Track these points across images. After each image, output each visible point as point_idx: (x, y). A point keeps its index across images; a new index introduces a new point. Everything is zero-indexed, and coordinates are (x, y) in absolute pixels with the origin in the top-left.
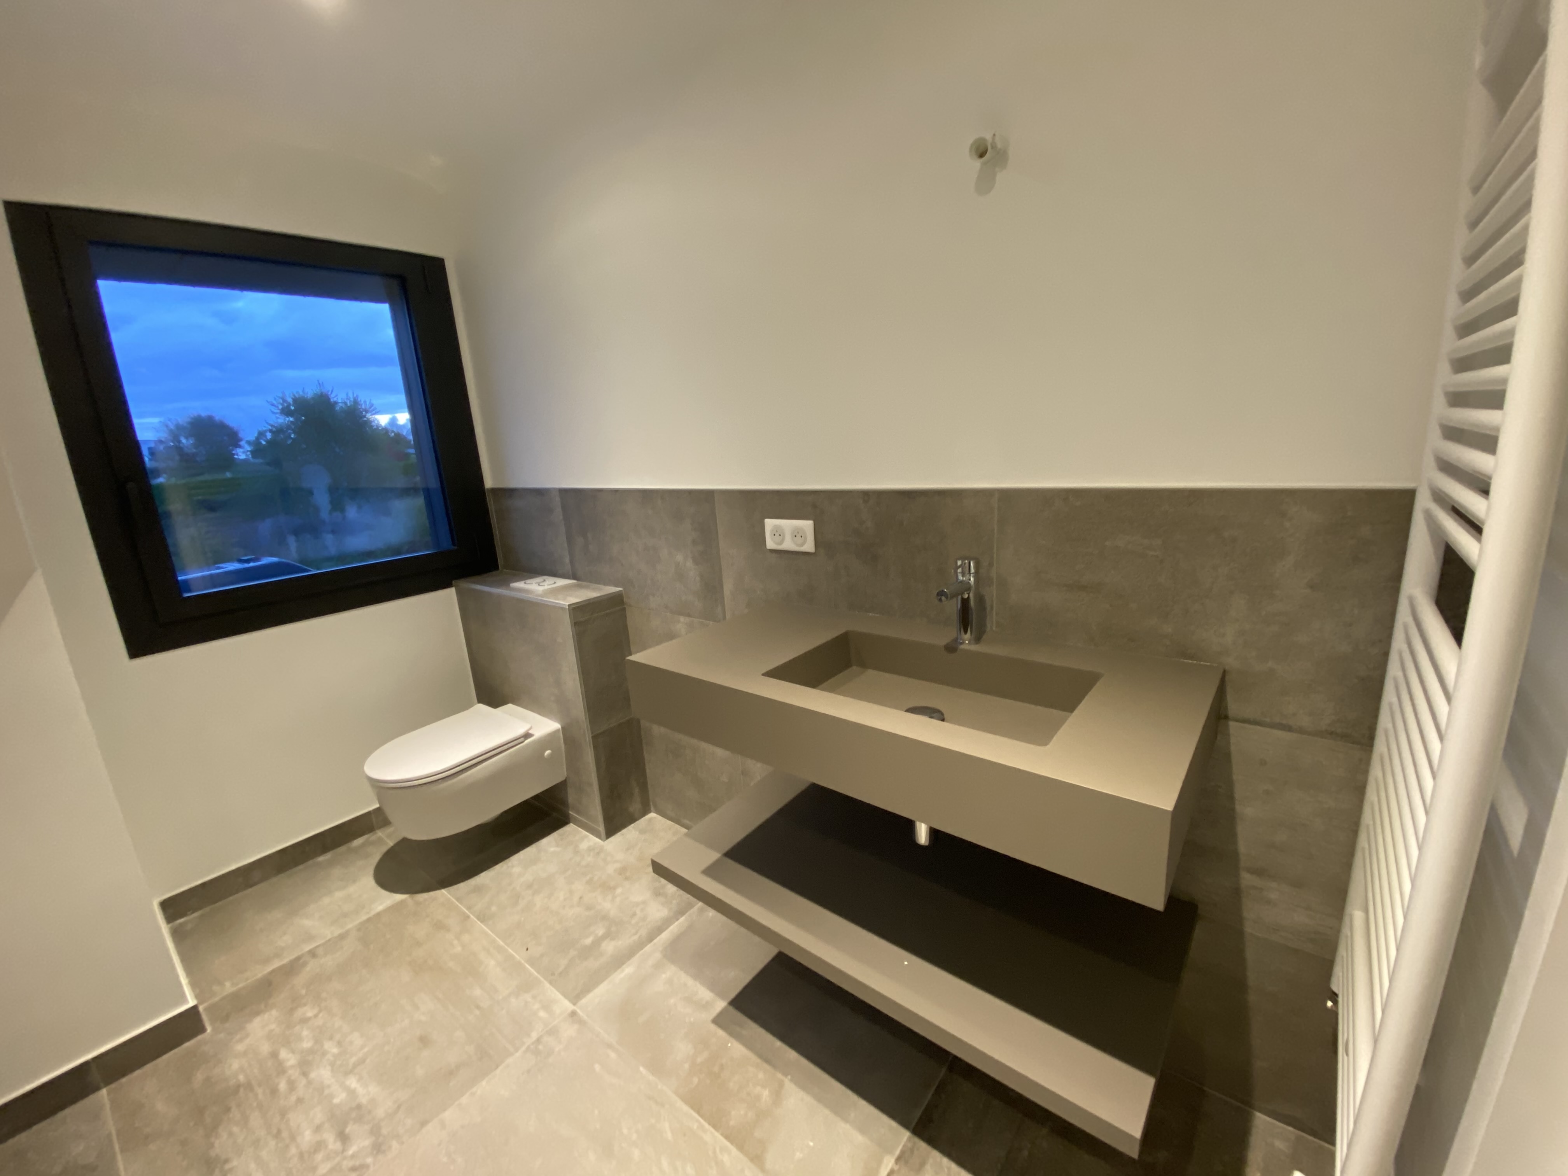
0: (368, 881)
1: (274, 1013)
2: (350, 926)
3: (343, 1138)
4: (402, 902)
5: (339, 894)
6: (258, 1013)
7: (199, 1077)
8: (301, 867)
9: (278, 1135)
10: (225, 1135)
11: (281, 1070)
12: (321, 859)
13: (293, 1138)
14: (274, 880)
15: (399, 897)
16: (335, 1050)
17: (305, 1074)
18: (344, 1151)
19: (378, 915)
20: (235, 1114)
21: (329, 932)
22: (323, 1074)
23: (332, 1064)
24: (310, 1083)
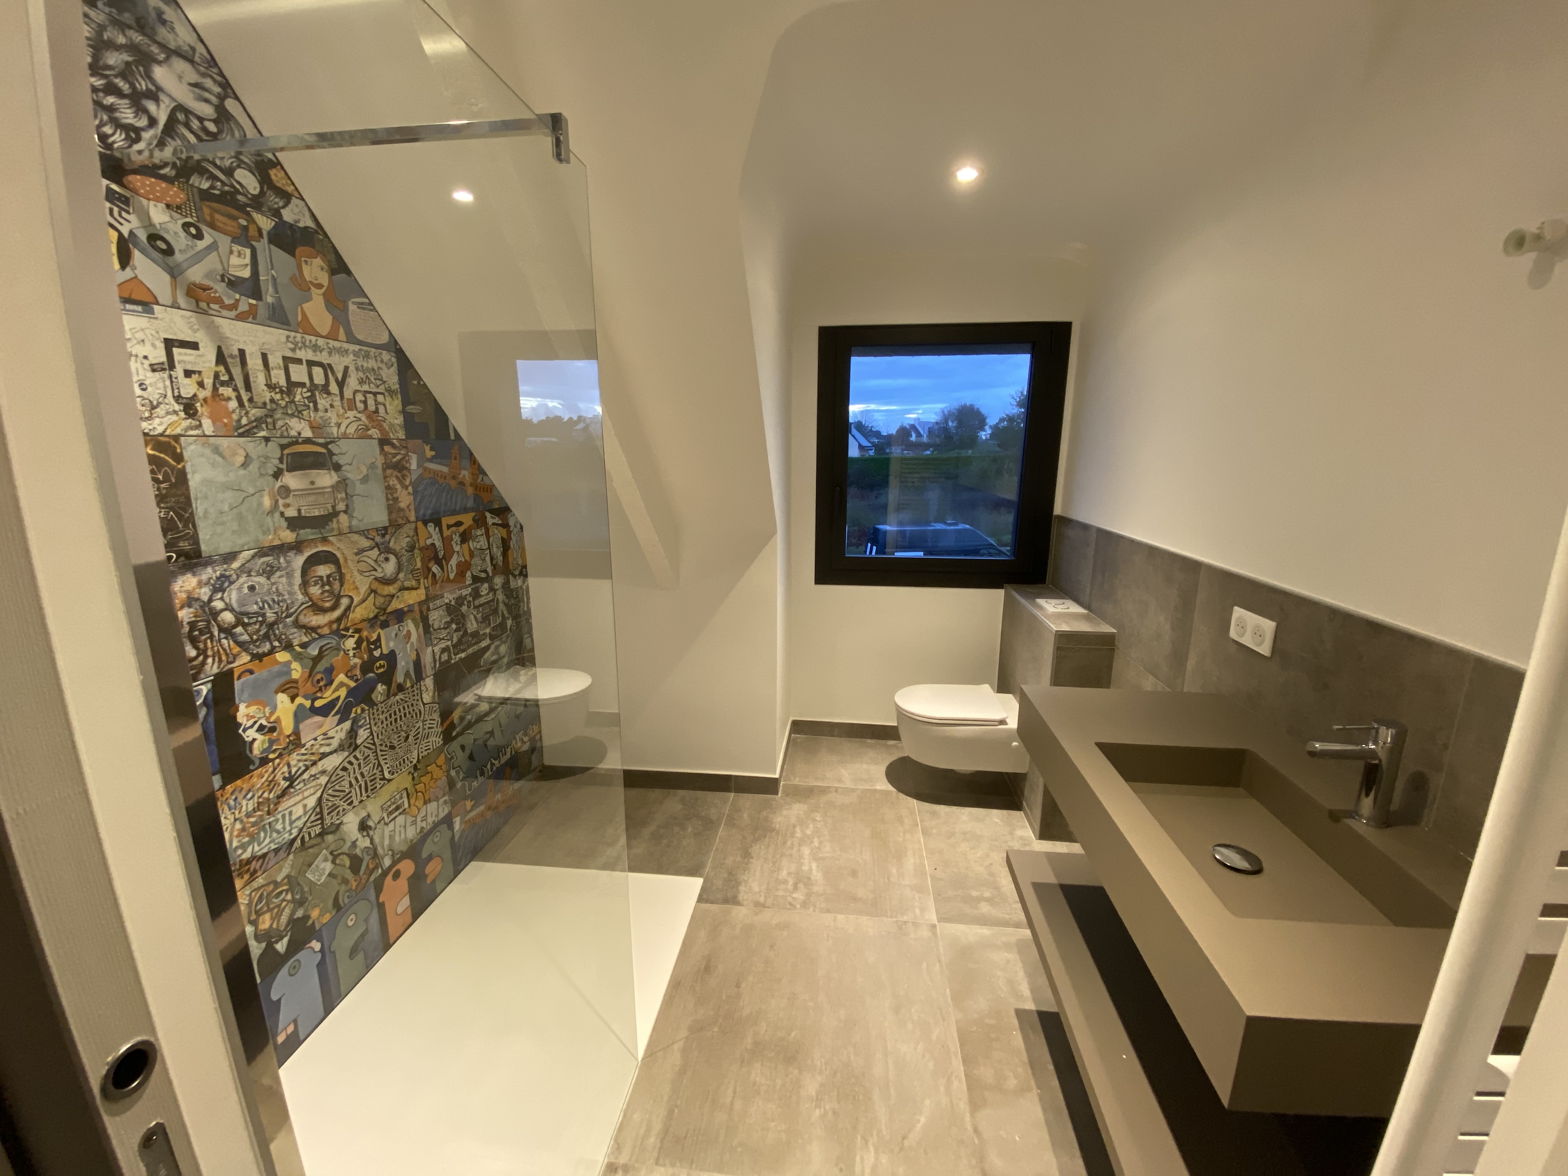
0: (882, 769)
1: (806, 806)
2: (860, 787)
3: (796, 888)
4: (891, 792)
5: (865, 766)
6: (799, 802)
7: (765, 813)
8: (858, 739)
9: (774, 863)
10: (758, 846)
11: (793, 835)
12: (869, 741)
13: (779, 869)
14: (843, 739)
15: (891, 788)
16: (816, 844)
17: (800, 845)
18: (792, 893)
19: (876, 790)
20: (767, 840)
21: (849, 784)
22: (806, 851)
23: (812, 850)
24: (799, 850)
